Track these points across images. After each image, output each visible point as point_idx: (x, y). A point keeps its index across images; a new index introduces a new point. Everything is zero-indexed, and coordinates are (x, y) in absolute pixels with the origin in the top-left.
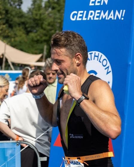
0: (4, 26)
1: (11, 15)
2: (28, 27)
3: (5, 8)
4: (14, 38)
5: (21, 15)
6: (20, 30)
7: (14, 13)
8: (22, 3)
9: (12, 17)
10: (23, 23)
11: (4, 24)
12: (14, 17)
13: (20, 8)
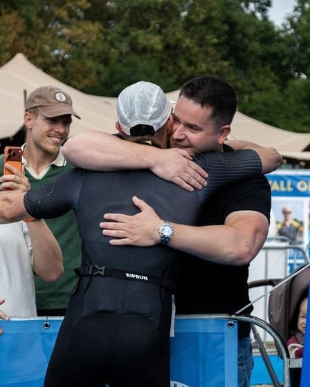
0: (226, 63)
1: (245, 35)
2: (287, 66)
3: (228, 17)
4: (250, 93)
5: (267, 32)
7: (251, 30)
8: (269, 4)
9: (246, 41)
10: (274, 56)
11: (224, 58)
13: (265, 18)
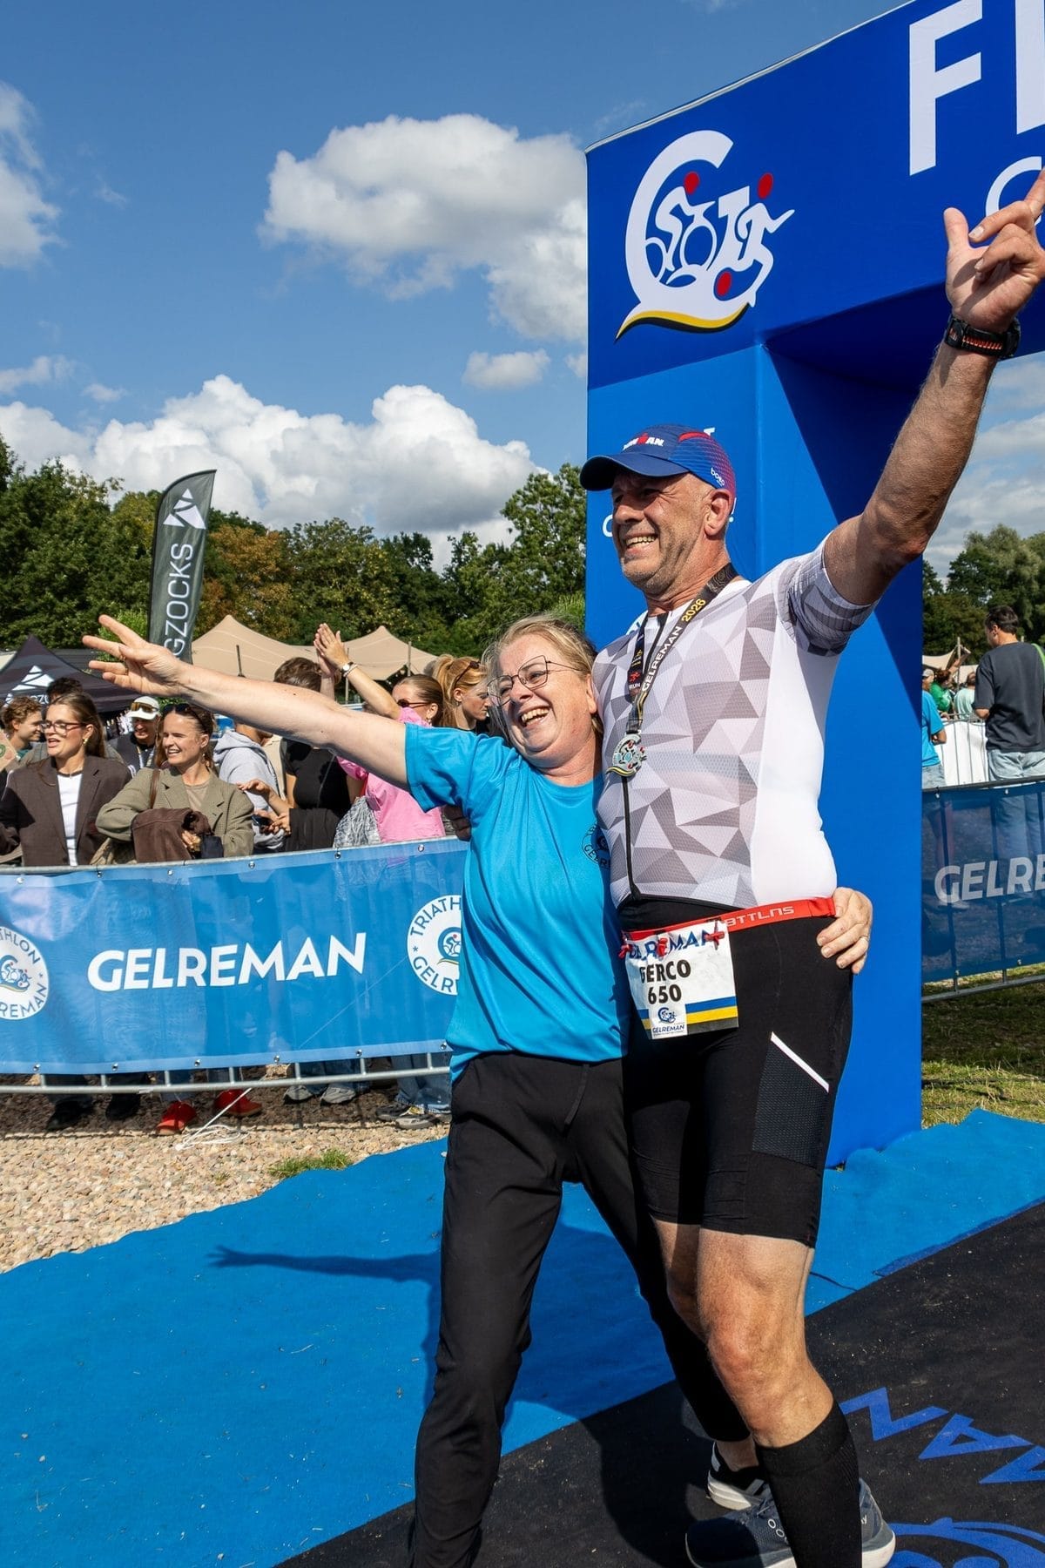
1: (413, 585)
2: (451, 608)
3: (398, 571)
4: (422, 633)
5: (431, 582)
6: (433, 618)
7: (417, 581)
8: (430, 557)
9: (414, 589)
10: (439, 601)
11: (398, 606)
12: (418, 589)
13: (429, 570)
